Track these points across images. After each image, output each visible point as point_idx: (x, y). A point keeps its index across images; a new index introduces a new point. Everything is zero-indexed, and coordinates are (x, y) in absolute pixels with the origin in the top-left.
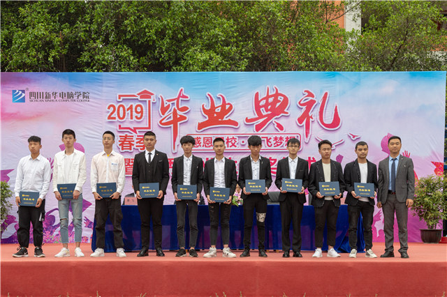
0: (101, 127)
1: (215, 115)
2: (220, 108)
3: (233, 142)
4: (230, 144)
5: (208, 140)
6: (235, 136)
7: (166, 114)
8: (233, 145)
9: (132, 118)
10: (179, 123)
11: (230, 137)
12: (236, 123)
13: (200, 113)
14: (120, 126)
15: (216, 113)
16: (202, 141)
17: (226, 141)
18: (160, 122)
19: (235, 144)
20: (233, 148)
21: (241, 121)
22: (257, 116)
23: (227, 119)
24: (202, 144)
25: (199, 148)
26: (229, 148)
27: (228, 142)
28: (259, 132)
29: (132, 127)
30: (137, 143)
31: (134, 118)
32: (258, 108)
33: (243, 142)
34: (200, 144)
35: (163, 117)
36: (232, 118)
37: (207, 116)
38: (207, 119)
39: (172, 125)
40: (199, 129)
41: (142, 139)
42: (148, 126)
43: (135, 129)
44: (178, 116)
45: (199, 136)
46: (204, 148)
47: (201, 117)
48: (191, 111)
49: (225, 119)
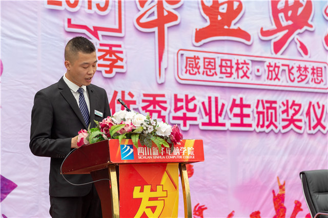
0: (35, 19)
1: (219, 18)
2: (225, 6)
3: (245, 69)
4: (241, 73)
5: (210, 62)
6: (248, 60)
7: (147, 7)
8: (245, 75)
9: (90, 7)
10: (166, 26)
11: (241, 59)
12: (247, 36)
13: (197, 11)
14: (69, 21)
15: (221, 14)
16: (201, 64)
17: (235, 66)
18: (138, 20)
19: (248, 74)
20: (245, 80)
21: (255, 34)
22: (274, 27)
23: (235, 27)
24: (201, 70)
25: (198, 77)
26: (240, 80)
27: (238, 69)
28: (279, 55)
29: (91, 24)
30: (100, 58)
31: (94, 8)
32: (275, 12)
33: (258, 71)
34: (198, 69)
35: (143, 10)
36: (243, 26)
37: (207, 18)
38: (208, 24)
39: (156, 29)
40: (197, 40)
41: (107, 52)
42: (117, 27)
43: (97, 29)
44: (166, 13)
45: (197, 54)
46: (205, 77)
47: (200, 18)
48: (185, 6)
49: (233, 27)
